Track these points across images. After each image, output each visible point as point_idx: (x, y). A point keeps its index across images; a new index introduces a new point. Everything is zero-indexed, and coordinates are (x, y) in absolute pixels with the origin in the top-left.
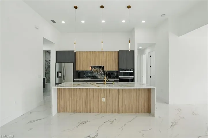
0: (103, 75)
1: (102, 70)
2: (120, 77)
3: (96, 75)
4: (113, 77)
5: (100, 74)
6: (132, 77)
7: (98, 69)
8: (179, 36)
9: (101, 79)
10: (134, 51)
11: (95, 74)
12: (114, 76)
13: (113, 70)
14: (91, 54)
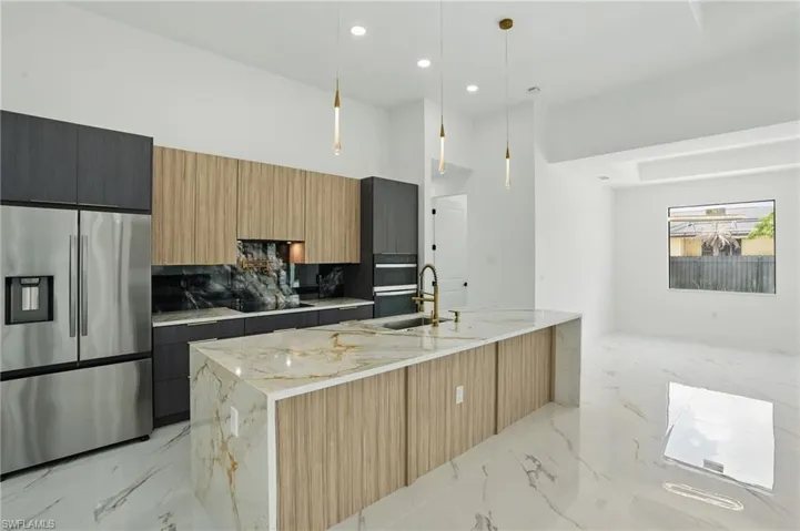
1: (278, 261)
2: (376, 289)
3: (250, 288)
4: (328, 291)
5: (270, 281)
7: (263, 256)
8: (550, 162)
9: (277, 307)
10: (415, 189)
11: (249, 281)
12: (333, 288)
13: (343, 262)
14: (247, 173)
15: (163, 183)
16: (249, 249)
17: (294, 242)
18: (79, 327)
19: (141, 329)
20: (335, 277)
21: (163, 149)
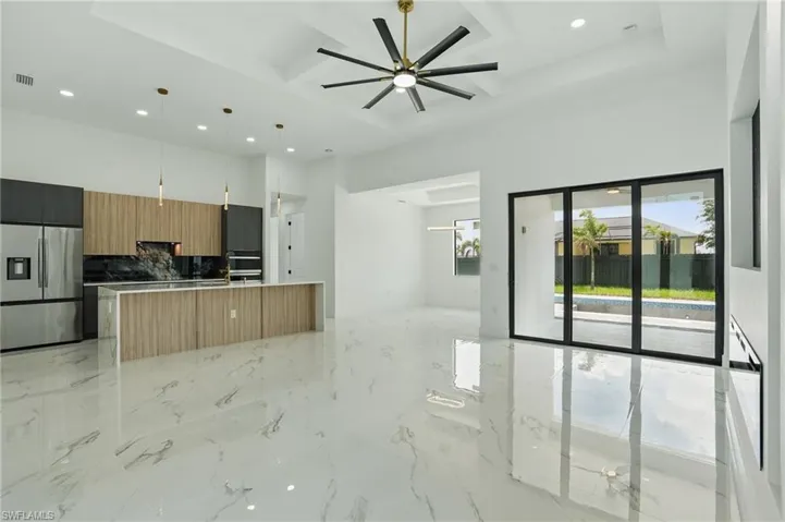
0: (172, 270)
1: (167, 255)
3: (148, 270)
5: (161, 266)
6: (256, 272)
7: (156, 251)
8: (350, 192)
10: (261, 210)
11: (146, 266)
13: (208, 255)
14: (142, 204)
15: (90, 211)
16: (148, 247)
17: (176, 243)
18: (43, 283)
19: (77, 285)
20: (208, 265)
21: (90, 192)
